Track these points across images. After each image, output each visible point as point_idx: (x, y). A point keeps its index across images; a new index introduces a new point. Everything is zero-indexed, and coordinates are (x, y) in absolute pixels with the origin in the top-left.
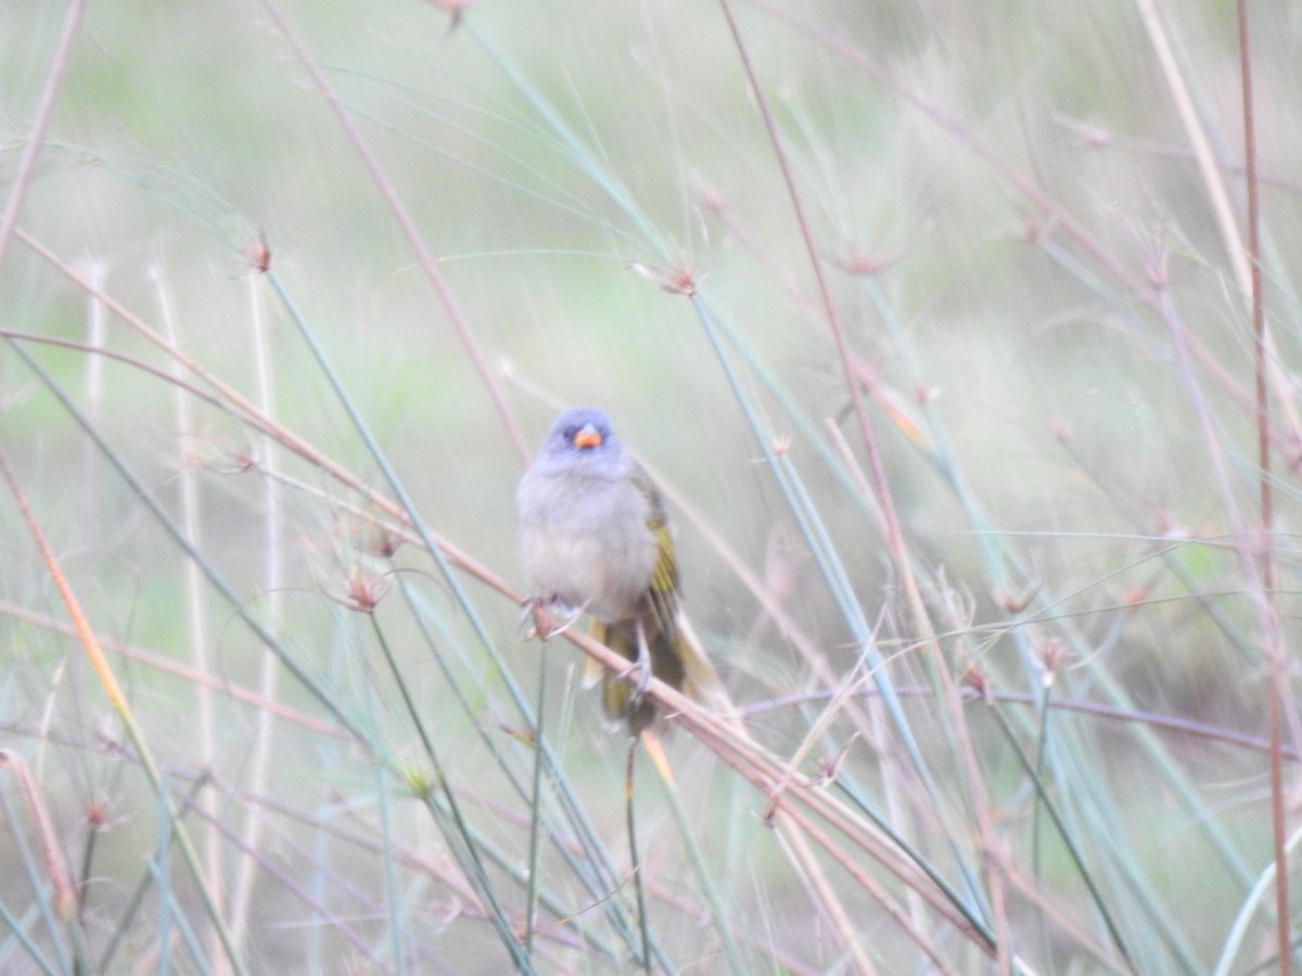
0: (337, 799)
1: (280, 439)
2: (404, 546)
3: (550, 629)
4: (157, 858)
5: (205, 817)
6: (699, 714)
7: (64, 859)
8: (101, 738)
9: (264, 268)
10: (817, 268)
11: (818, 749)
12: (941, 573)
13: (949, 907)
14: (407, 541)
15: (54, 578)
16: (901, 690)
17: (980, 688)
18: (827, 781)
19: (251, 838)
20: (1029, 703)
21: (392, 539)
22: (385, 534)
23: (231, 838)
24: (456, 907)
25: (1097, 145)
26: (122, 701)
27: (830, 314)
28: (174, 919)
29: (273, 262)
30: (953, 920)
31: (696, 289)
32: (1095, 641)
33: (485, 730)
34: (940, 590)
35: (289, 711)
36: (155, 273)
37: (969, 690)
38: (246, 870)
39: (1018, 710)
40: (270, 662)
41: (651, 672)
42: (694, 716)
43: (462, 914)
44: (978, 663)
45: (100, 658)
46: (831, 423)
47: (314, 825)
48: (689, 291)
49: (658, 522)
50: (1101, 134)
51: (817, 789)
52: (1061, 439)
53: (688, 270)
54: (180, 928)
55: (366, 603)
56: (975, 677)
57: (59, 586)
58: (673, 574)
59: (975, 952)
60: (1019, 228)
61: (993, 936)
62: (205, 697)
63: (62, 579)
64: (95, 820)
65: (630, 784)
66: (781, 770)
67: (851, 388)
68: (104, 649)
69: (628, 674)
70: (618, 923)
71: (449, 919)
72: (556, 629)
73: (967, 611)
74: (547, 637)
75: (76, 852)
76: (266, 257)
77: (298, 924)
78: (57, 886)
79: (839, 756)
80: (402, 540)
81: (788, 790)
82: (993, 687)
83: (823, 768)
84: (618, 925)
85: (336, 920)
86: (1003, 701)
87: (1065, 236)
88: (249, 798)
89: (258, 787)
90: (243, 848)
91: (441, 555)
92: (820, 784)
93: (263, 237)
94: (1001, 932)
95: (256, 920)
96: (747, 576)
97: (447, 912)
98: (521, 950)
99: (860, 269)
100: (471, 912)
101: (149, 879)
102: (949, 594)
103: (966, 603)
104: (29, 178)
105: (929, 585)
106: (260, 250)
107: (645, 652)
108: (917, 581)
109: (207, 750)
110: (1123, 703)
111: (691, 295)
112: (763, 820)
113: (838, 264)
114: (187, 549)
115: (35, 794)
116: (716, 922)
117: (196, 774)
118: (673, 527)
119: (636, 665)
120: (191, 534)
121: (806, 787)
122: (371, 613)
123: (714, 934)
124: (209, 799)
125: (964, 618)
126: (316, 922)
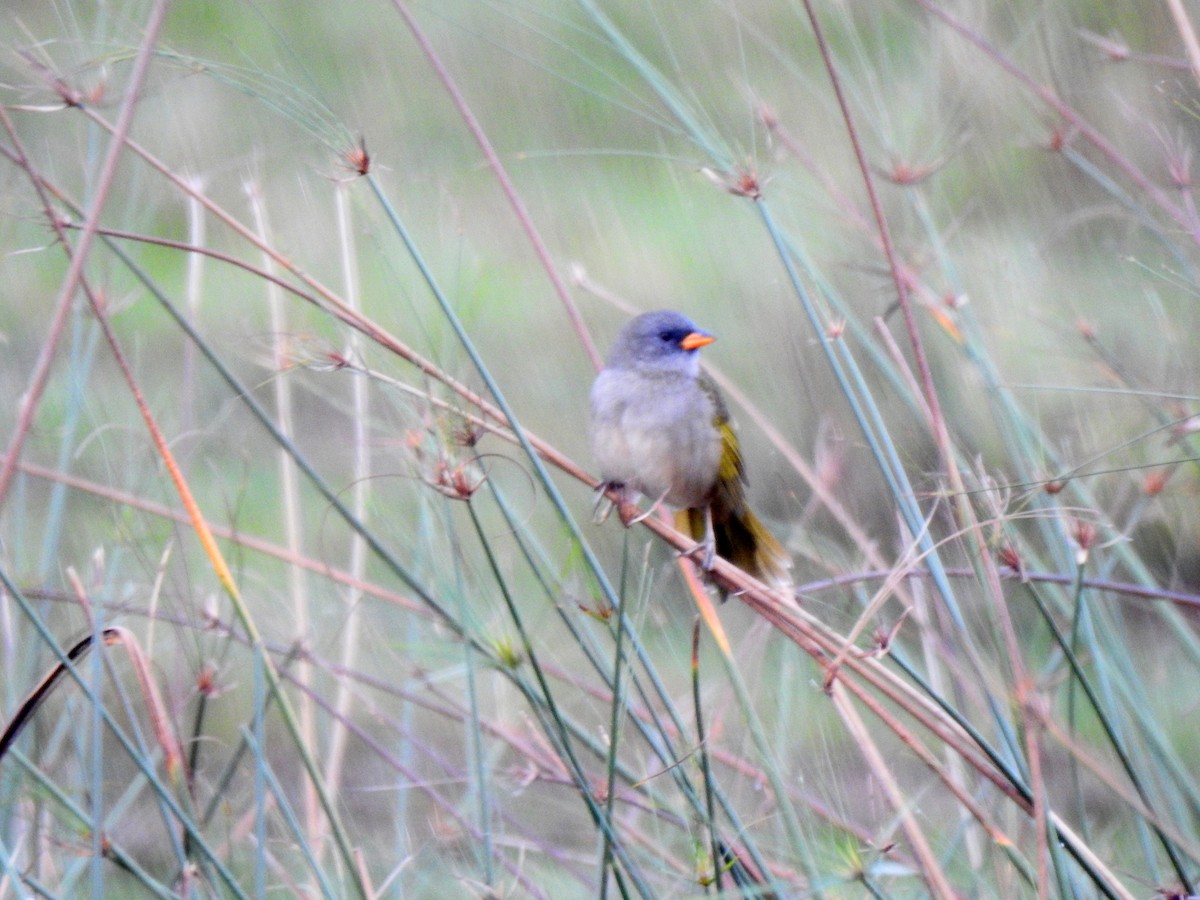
0: (419, 674)
1: (371, 334)
2: (486, 436)
3: (632, 517)
4: (252, 727)
5: (298, 685)
6: (762, 591)
7: (173, 729)
8: (205, 616)
9: (363, 172)
10: (866, 178)
11: (872, 625)
12: (979, 461)
13: (991, 768)
14: (488, 431)
15: (168, 464)
16: (950, 571)
17: (1015, 567)
18: (881, 653)
19: (343, 706)
20: (1063, 583)
21: (475, 429)
22: (468, 425)
23: (324, 706)
24: (532, 772)
25: (1117, 59)
26: (230, 581)
27: (879, 221)
28: (269, 785)
29: (371, 166)
30: (993, 779)
31: (760, 192)
32: (1120, 523)
33: (560, 606)
34: (978, 476)
35: (377, 590)
36: (249, 188)
37: (1005, 569)
38: (338, 736)
39: (1052, 589)
40: (359, 545)
41: (714, 551)
42: (756, 594)
43: (538, 778)
44: (1013, 544)
45: (211, 541)
46: (879, 320)
47: (401, 695)
48: (754, 194)
49: (722, 419)
50: (1122, 50)
51: (871, 660)
52: (1088, 338)
53: (754, 176)
54: (274, 792)
55: (464, 492)
56: (1010, 556)
57: (171, 471)
58: (738, 465)
59: (1011, 808)
60: (1046, 138)
61: (1030, 792)
62: (297, 575)
63: (174, 465)
64: (205, 687)
65: (695, 657)
66: (839, 644)
67: (898, 288)
68: (216, 535)
69: (694, 552)
70: (684, 784)
71: (526, 783)
72: (636, 517)
73: (1003, 496)
74: (629, 524)
75: (185, 721)
76: (365, 161)
77: (385, 788)
78: (166, 752)
79: (891, 631)
80: (484, 430)
81: (845, 663)
82: (1029, 568)
83: (877, 641)
84: (684, 786)
85: (424, 783)
86: (1037, 580)
87: (1088, 145)
88: (340, 671)
89: (349, 660)
90: (334, 715)
91: (532, 450)
92: (874, 655)
93: (362, 143)
94: (1038, 791)
95: (347, 783)
96: (799, 465)
97: (524, 776)
98: (601, 811)
99: (902, 180)
100: (545, 776)
101: (244, 746)
102: (986, 480)
103: (1002, 490)
104: (137, 99)
105: (968, 472)
106: (360, 155)
107: (710, 534)
108: (959, 469)
109: (301, 626)
110: (1148, 582)
111: (755, 198)
112: (822, 689)
113: (884, 176)
114: (280, 441)
115: (146, 668)
116: (771, 783)
117: (287, 647)
118: (735, 424)
119: (701, 545)
120: (285, 428)
121: (860, 658)
122: (468, 501)
123: (769, 794)
124: (303, 671)
125: (1001, 502)
126: (403, 785)
